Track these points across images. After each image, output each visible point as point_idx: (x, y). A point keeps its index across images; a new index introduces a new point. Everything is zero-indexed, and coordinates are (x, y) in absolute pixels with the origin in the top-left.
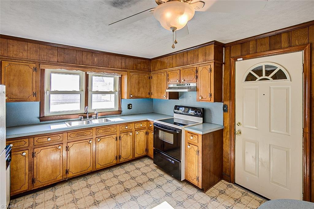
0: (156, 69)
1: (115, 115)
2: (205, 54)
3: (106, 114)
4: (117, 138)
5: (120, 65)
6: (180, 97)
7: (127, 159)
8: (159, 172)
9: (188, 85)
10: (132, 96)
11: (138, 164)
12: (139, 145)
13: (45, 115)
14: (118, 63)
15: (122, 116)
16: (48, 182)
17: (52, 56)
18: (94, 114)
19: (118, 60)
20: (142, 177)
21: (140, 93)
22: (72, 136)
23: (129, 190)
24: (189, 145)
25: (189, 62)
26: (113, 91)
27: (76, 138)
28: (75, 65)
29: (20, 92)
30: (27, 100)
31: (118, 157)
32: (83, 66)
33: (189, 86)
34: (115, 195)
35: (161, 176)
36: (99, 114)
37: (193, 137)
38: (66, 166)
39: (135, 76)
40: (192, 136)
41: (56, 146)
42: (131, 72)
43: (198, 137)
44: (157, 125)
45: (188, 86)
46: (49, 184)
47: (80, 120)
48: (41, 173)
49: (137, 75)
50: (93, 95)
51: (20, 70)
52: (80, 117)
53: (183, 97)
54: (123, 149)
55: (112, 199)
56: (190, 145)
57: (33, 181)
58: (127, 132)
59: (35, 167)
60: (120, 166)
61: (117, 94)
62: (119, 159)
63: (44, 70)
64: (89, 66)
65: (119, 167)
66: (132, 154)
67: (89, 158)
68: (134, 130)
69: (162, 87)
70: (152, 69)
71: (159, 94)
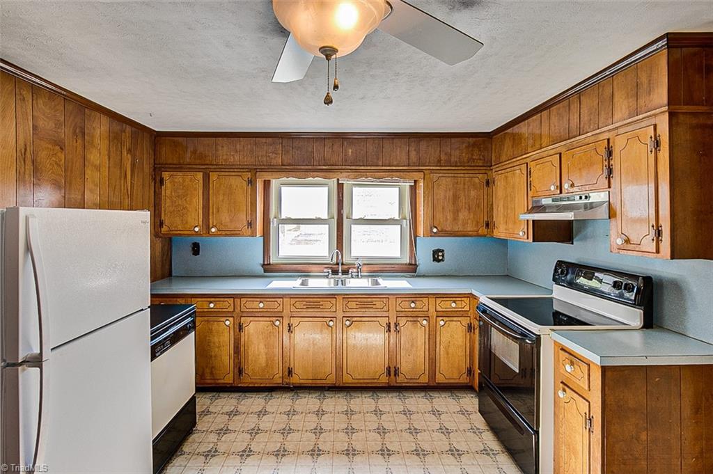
0: (504, 158)
1: (402, 274)
2: (636, 92)
3: (379, 269)
4: (389, 326)
5: (404, 157)
6: (577, 235)
7: (415, 381)
8: (489, 440)
9: (583, 197)
10: (435, 230)
11: (443, 402)
12: (448, 354)
13: (271, 262)
14: (400, 153)
15: (418, 276)
16: (261, 381)
17: (274, 155)
18: (354, 268)
19: (400, 147)
20: (438, 436)
21: (460, 222)
22: (298, 305)
23: (389, 455)
24: (564, 390)
25: (584, 124)
26: (397, 218)
27: (304, 310)
28: (310, 167)
29: (231, 221)
30: (239, 234)
31: (393, 371)
32: (324, 167)
33: (586, 201)
34: (356, 452)
35: (488, 454)
36: (365, 268)
37: (575, 366)
38: (288, 361)
39: (446, 182)
40: (572, 364)
41: (271, 319)
42: (432, 171)
43: (589, 370)
44: (484, 312)
45: (584, 201)
46: (262, 385)
47: (327, 277)
48: (250, 362)
49: (448, 179)
50: (352, 226)
51: (231, 185)
52: (325, 270)
53: (585, 238)
54: (405, 355)
55: (346, 457)
56: (567, 389)
57: (240, 371)
58: (414, 317)
59: (242, 349)
60: (400, 392)
61: (404, 225)
62: (395, 375)
63: (269, 181)
64: (337, 167)
65: (395, 394)
66: (427, 372)
67: (329, 357)
68: (432, 313)
69: (516, 205)
70: (493, 159)
71: (510, 226)
